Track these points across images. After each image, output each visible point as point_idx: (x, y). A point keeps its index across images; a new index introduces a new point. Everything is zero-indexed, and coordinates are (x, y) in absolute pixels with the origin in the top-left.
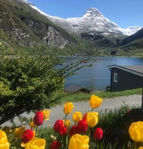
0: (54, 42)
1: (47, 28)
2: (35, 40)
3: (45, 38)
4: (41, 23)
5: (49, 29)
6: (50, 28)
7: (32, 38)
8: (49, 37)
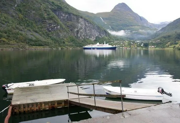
0: (85, 34)
1: (78, 19)
2: (65, 31)
3: (76, 30)
4: (72, 15)
5: (80, 21)
6: (81, 19)
7: (62, 29)
8: (80, 29)
